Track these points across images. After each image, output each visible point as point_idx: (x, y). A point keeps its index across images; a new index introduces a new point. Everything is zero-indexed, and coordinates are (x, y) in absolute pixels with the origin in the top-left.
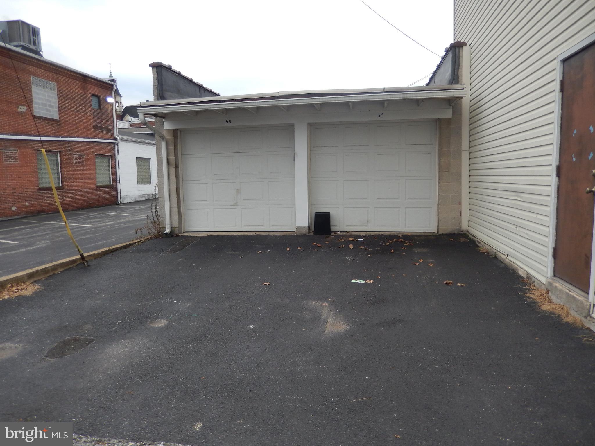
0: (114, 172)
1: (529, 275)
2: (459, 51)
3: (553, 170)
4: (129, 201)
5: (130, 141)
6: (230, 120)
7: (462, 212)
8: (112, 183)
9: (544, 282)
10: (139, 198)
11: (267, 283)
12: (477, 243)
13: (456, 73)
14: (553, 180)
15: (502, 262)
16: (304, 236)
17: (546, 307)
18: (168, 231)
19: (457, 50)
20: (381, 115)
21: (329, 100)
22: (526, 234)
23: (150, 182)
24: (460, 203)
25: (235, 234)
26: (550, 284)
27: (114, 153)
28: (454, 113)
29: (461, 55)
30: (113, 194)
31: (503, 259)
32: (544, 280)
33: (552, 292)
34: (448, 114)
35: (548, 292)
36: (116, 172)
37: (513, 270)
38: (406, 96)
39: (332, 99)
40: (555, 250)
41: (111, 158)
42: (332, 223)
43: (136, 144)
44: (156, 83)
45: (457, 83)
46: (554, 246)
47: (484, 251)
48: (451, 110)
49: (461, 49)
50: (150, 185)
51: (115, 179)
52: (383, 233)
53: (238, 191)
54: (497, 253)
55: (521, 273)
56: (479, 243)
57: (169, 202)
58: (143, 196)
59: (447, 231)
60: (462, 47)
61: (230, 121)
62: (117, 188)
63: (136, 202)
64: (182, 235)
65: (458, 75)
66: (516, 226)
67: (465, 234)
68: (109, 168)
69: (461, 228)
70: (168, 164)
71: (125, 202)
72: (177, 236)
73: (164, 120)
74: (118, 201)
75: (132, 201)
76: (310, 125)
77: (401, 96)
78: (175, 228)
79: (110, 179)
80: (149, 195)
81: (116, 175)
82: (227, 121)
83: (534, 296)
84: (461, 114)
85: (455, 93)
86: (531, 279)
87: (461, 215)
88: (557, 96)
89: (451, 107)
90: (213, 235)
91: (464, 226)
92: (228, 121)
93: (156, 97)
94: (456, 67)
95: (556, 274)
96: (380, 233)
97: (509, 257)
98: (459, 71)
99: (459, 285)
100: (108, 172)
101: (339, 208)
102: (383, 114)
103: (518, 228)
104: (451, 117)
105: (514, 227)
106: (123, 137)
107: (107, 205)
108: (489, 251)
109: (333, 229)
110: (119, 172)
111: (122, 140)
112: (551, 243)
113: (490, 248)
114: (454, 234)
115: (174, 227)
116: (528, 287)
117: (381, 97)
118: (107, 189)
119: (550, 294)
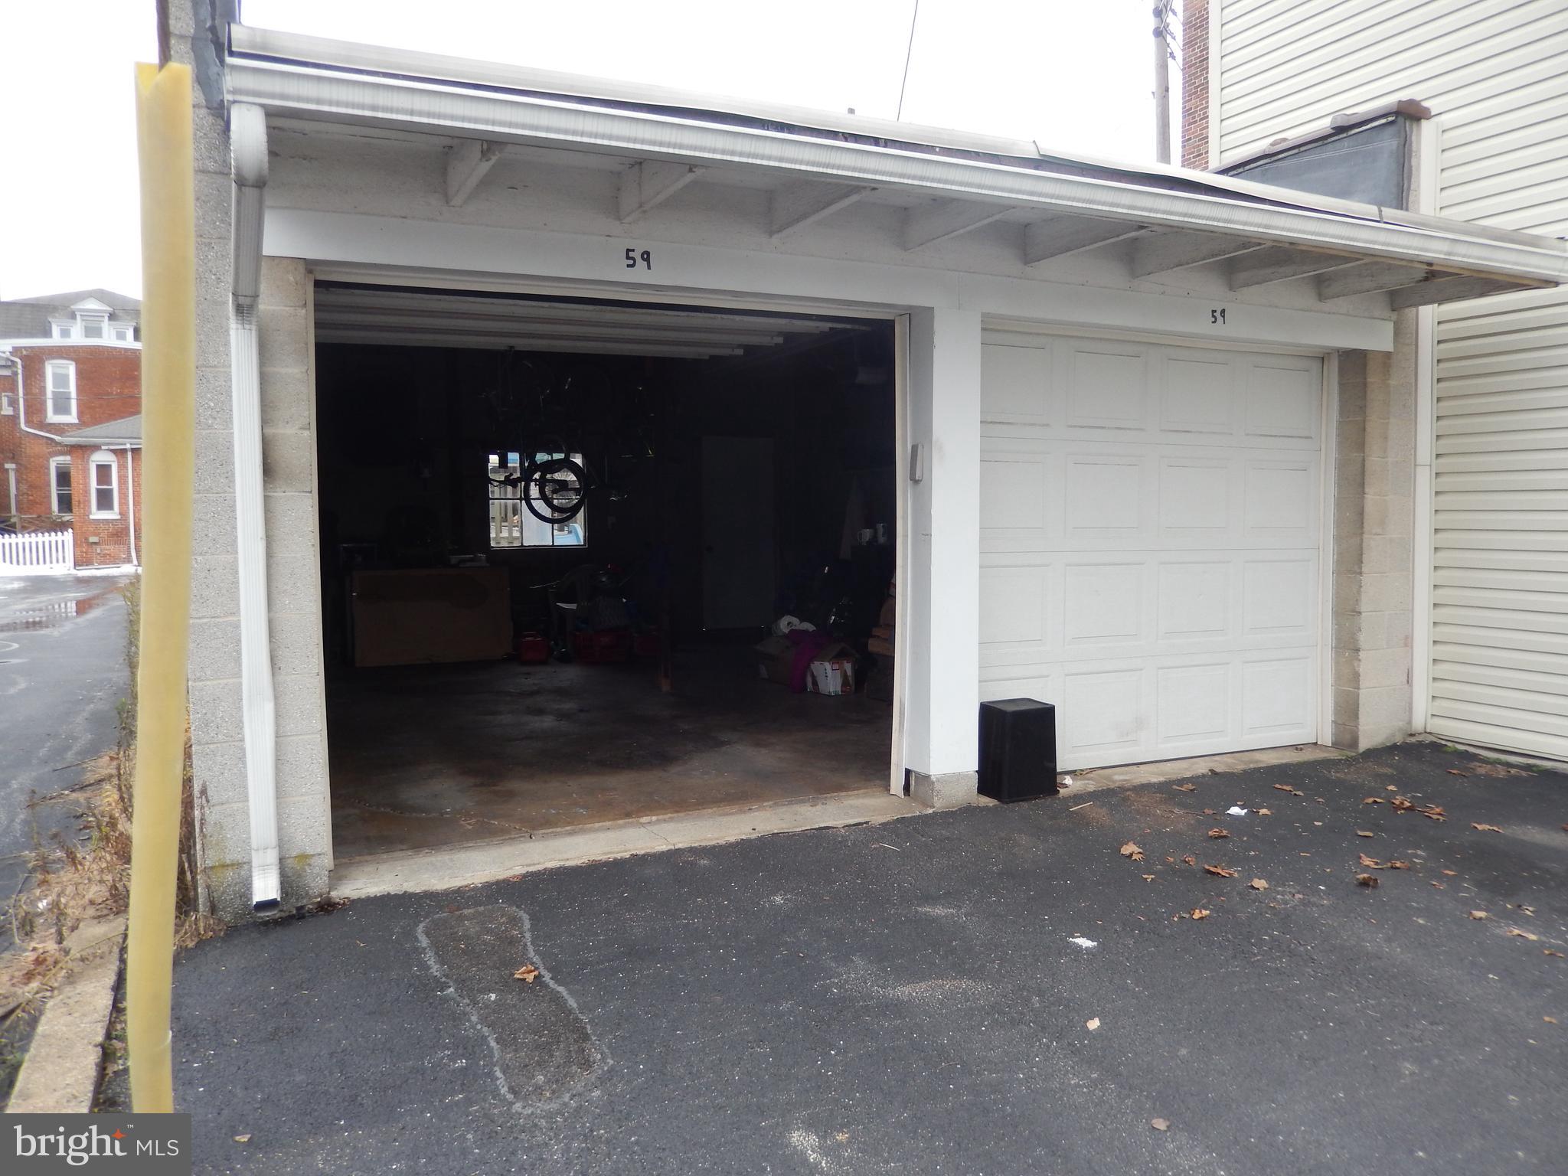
2: (1410, 131)
6: (648, 253)
13: (1404, 204)
19: (1408, 127)
20: (1218, 315)
24: (1409, 641)
28: (1397, 336)
29: (1414, 147)
48: (1392, 328)
49: (1417, 125)
57: (269, 707)
60: (1420, 119)
61: (646, 256)
69: (1410, 723)
70: (268, 471)
72: (327, 907)
78: (304, 857)
82: (628, 258)
89: (1393, 317)
90: (540, 867)
91: (1420, 718)
92: (636, 255)
94: (1406, 183)
98: (1410, 200)
101: (1048, 676)
102: (1223, 313)
104: (1391, 348)
115: (294, 854)
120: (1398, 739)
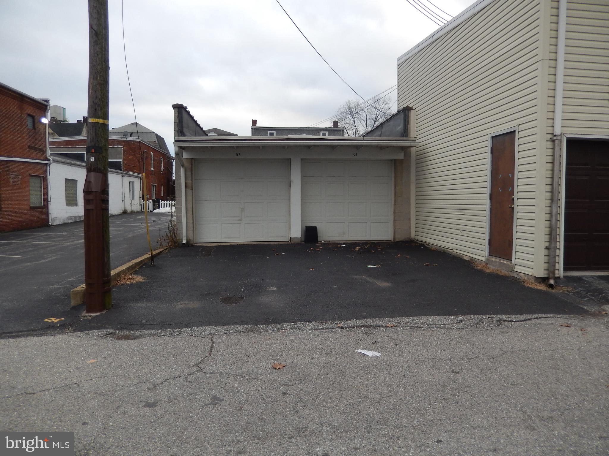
0: (46, 193)
1: (472, 258)
2: (408, 113)
3: (487, 196)
4: (58, 223)
5: (60, 162)
7: (411, 226)
8: (44, 204)
9: (484, 260)
10: (67, 220)
11: (313, 269)
12: (427, 246)
13: (406, 128)
14: (488, 202)
15: (450, 254)
16: (298, 244)
17: (488, 271)
18: (184, 241)
19: (407, 112)
20: (355, 155)
21: (326, 143)
22: (469, 234)
23: (76, 204)
24: (409, 219)
25: (242, 243)
26: (488, 260)
27: (46, 173)
28: (405, 155)
29: (409, 116)
30: (44, 216)
31: (451, 252)
32: (483, 259)
33: (489, 264)
34: (401, 156)
35: (487, 264)
36: (47, 194)
37: (460, 258)
38: (379, 143)
39: (328, 143)
40: (490, 241)
41: (43, 178)
42: (319, 234)
43: (65, 165)
44: (177, 121)
45: (407, 136)
46: (489, 238)
47: (435, 250)
48: (403, 153)
49: (409, 111)
50: (77, 207)
51: (46, 201)
52: (357, 242)
53: (243, 210)
54: (445, 249)
55: (465, 258)
56: (428, 245)
57: (185, 218)
58: (70, 218)
59: (401, 240)
60: (410, 110)
61: (240, 154)
62: (48, 210)
63: (64, 225)
64: (196, 245)
65: (407, 129)
66: (461, 230)
67: (413, 241)
68: (41, 189)
69: (410, 237)
70: (186, 186)
71: (55, 224)
72: (192, 246)
73: (183, 151)
74: (48, 222)
75: (61, 223)
76: (302, 160)
77: (376, 143)
78: (190, 239)
79: (42, 200)
80: (75, 217)
81: (48, 196)
82: (237, 154)
83: (479, 267)
84: (410, 157)
85: (411, 143)
86: (474, 260)
87: (410, 228)
88: (489, 155)
89: (403, 151)
91: (413, 235)
93: (177, 132)
94: (406, 124)
95: (490, 254)
96: (354, 242)
97: (455, 251)
98: (409, 127)
99: (434, 265)
100: (39, 193)
101: (322, 223)
102: (356, 154)
103: (462, 231)
104: (403, 158)
105: (459, 231)
106: (54, 158)
107: (39, 227)
108: (438, 249)
109: (319, 239)
110: (50, 193)
111: (54, 161)
112: (487, 237)
113: (438, 247)
114: (406, 241)
116: (474, 264)
117: (363, 143)
118: (39, 210)
119: (488, 265)
120: (407, 240)
